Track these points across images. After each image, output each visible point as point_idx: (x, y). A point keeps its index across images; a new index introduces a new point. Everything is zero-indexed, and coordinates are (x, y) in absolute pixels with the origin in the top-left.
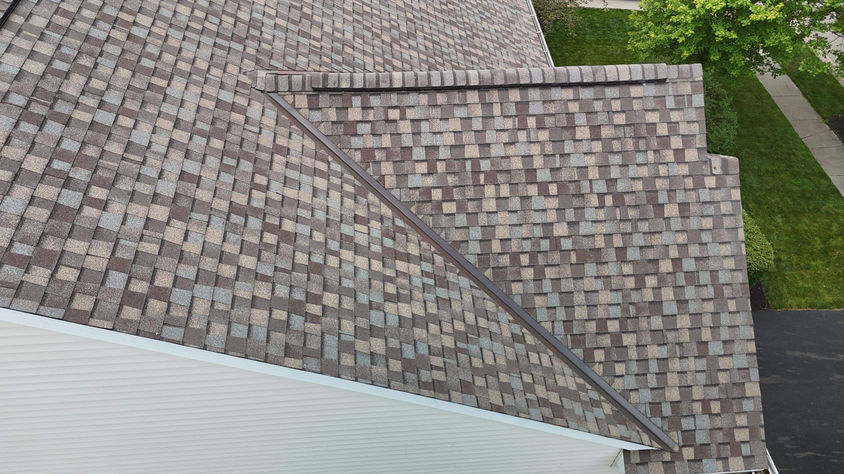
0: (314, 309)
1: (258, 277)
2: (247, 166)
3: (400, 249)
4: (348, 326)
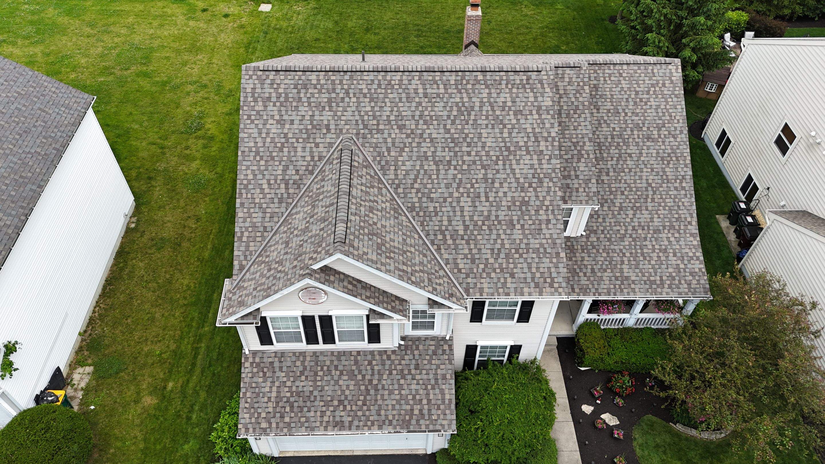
0: (258, 158)
1: (264, 143)
2: (305, 136)
3: (290, 186)
4: (255, 168)
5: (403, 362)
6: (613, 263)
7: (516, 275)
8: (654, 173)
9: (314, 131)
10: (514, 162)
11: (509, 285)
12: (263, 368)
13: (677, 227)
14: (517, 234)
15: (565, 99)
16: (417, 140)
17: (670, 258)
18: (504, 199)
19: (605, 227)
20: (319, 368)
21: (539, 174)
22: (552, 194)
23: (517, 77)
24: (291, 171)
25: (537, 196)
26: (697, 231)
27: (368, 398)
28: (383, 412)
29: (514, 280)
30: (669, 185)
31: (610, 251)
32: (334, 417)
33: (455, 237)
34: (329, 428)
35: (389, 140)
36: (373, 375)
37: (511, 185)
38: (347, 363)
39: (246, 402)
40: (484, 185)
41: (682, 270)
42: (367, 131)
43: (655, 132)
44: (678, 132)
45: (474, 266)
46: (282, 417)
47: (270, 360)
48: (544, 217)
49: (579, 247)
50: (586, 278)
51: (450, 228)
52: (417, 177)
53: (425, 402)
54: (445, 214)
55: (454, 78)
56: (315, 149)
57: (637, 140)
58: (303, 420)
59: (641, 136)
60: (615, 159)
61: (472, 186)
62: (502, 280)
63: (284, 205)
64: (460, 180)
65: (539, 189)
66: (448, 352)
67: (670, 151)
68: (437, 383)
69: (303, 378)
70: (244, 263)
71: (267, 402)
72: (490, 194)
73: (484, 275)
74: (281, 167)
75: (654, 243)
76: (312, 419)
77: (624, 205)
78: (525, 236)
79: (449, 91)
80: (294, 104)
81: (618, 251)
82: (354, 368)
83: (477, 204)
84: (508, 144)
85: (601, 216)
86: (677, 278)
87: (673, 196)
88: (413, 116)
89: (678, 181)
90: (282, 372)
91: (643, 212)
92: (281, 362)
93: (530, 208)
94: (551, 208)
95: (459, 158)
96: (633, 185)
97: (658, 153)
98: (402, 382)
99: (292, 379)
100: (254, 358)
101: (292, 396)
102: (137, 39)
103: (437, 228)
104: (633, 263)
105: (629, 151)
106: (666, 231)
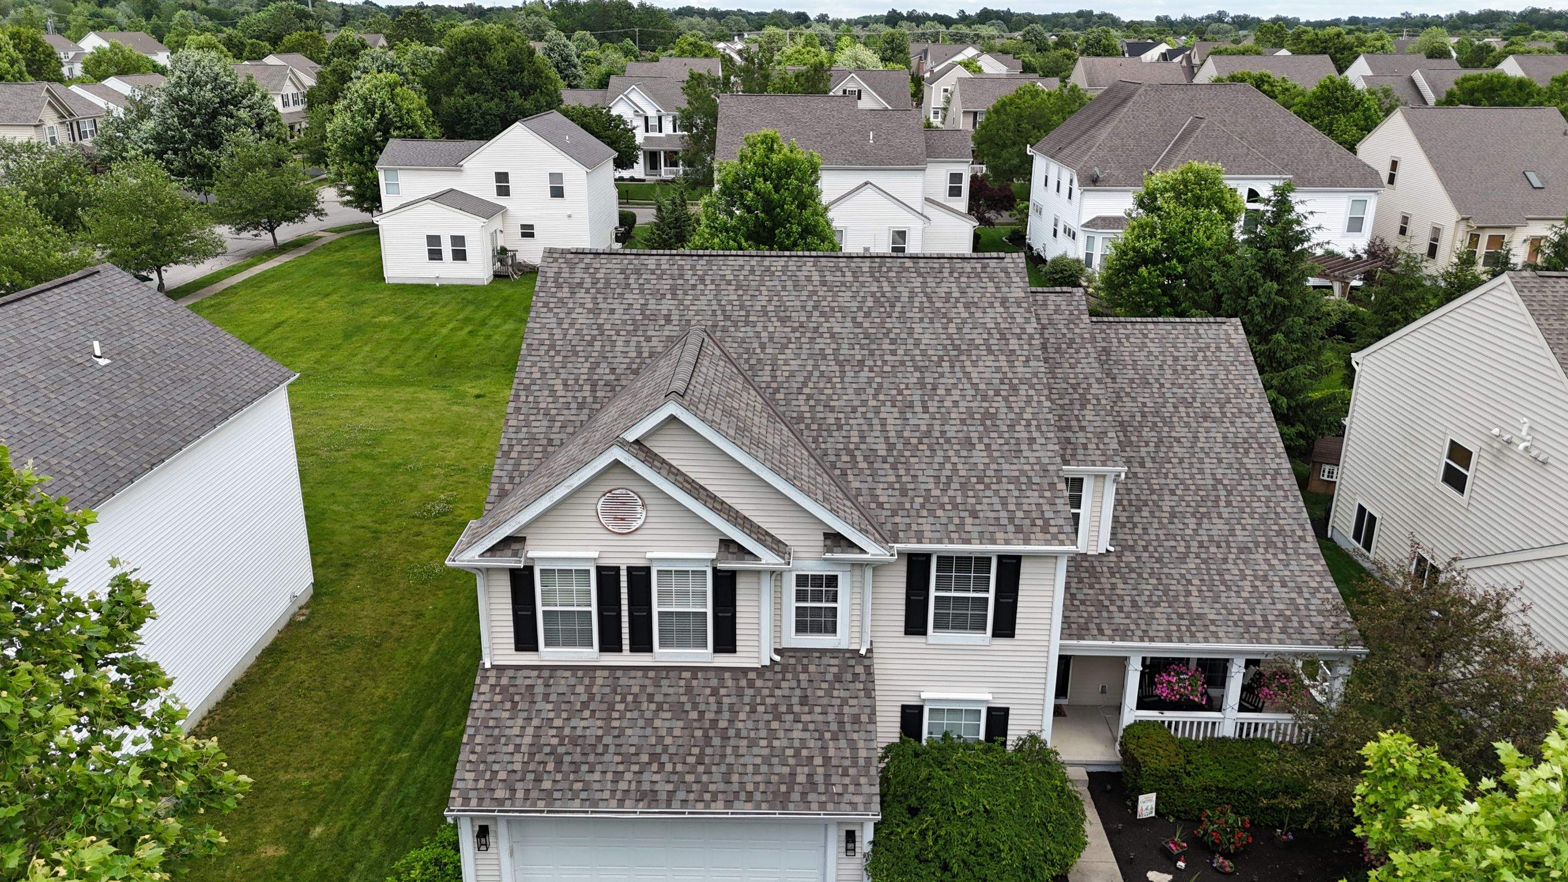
5: (778, 692)
6: (1171, 593)
7: (981, 515)
8: (1224, 466)
9: (646, 322)
10: (968, 363)
11: (968, 528)
12: (513, 695)
13: (1280, 545)
14: (979, 456)
15: (1052, 331)
16: (808, 335)
17: (1275, 589)
18: (955, 410)
19: (1149, 543)
20: (618, 698)
21: (1010, 379)
22: (1035, 404)
23: (966, 265)
24: (603, 369)
25: (1010, 408)
26: (1318, 551)
27: (708, 751)
28: (735, 778)
29: (977, 521)
30: (1254, 482)
31: (1163, 576)
32: (639, 782)
33: (872, 459)
34: (627, 802)
35: (764, 334)
36: (719, 712)
37: (965, 393)
38: (671, 691)
39: (473, 752)
40: (920, 392)
41: (1302, 607)
42: (729, 323)
43: (1216, 409)
44: (1254, 410)
45: (903, 499)
46: (538, 780)
47: (528, 682)
48: (1025, 435)
49: (1105, 569)
50: (1123, 615)
51: (863, 446)
52: (808, 378)
53: (818, 761)
54: (855, 427)
55: (868, 264)
56: (644, 344)
57: (1186, 419)
58: (578, 786)
59: (1192, 415)
60: (1152, 444)
61: (900, 393)
62: (956, 521)
63: (586, 411)
64: (880, 384)
65: (1011, 399)
66: (863, 677)
67: (1246, 435)
68: (842, 730)
69: (586, 714)
70: (508, 487)
71: (512, 754)
72: (930, 403)
73: (925, 513)
74: (587, 365)
75: (1242, 567)
76: (596, 786)
77: (1177, 509)
78: (994, 460)
79: (861, 279)
80: (618, 291)
81: (1178, 577)
82: (684, 699)
83: (909, 415)
84: (957, 342)
85: (1140, 526)
86: (1295, 618)
87: (1263, 499)
88: (804, 307)
89: (1269, 477)
90: (548, 702)
91: (1214, 521)
92: (547, 686)
93: (998, 422)
94: (1034, 423)
95: (877, 358)
96: (1190, 482)
97: (1225, 437)
98: (775, 725)
99: (564, 715)
100: (498, 678)
101: (561, 744)
102: (362, 422)
103: (841, 446)
104: (1207, 594)
105: (1174, 434)
106: (1261, 550)
